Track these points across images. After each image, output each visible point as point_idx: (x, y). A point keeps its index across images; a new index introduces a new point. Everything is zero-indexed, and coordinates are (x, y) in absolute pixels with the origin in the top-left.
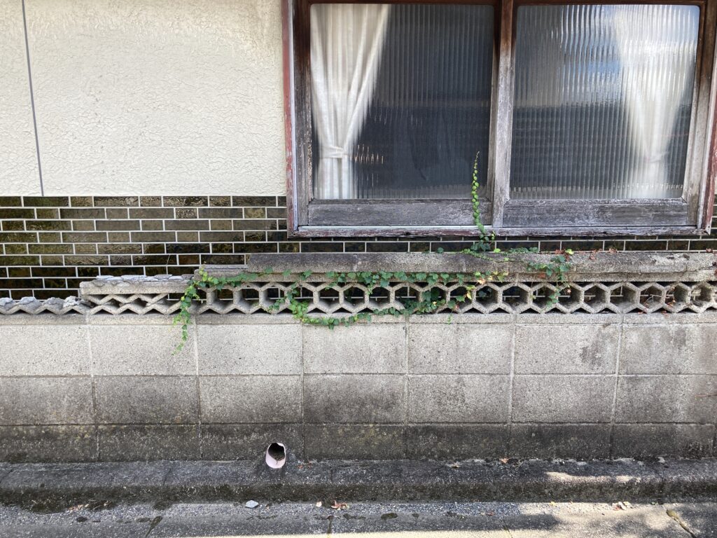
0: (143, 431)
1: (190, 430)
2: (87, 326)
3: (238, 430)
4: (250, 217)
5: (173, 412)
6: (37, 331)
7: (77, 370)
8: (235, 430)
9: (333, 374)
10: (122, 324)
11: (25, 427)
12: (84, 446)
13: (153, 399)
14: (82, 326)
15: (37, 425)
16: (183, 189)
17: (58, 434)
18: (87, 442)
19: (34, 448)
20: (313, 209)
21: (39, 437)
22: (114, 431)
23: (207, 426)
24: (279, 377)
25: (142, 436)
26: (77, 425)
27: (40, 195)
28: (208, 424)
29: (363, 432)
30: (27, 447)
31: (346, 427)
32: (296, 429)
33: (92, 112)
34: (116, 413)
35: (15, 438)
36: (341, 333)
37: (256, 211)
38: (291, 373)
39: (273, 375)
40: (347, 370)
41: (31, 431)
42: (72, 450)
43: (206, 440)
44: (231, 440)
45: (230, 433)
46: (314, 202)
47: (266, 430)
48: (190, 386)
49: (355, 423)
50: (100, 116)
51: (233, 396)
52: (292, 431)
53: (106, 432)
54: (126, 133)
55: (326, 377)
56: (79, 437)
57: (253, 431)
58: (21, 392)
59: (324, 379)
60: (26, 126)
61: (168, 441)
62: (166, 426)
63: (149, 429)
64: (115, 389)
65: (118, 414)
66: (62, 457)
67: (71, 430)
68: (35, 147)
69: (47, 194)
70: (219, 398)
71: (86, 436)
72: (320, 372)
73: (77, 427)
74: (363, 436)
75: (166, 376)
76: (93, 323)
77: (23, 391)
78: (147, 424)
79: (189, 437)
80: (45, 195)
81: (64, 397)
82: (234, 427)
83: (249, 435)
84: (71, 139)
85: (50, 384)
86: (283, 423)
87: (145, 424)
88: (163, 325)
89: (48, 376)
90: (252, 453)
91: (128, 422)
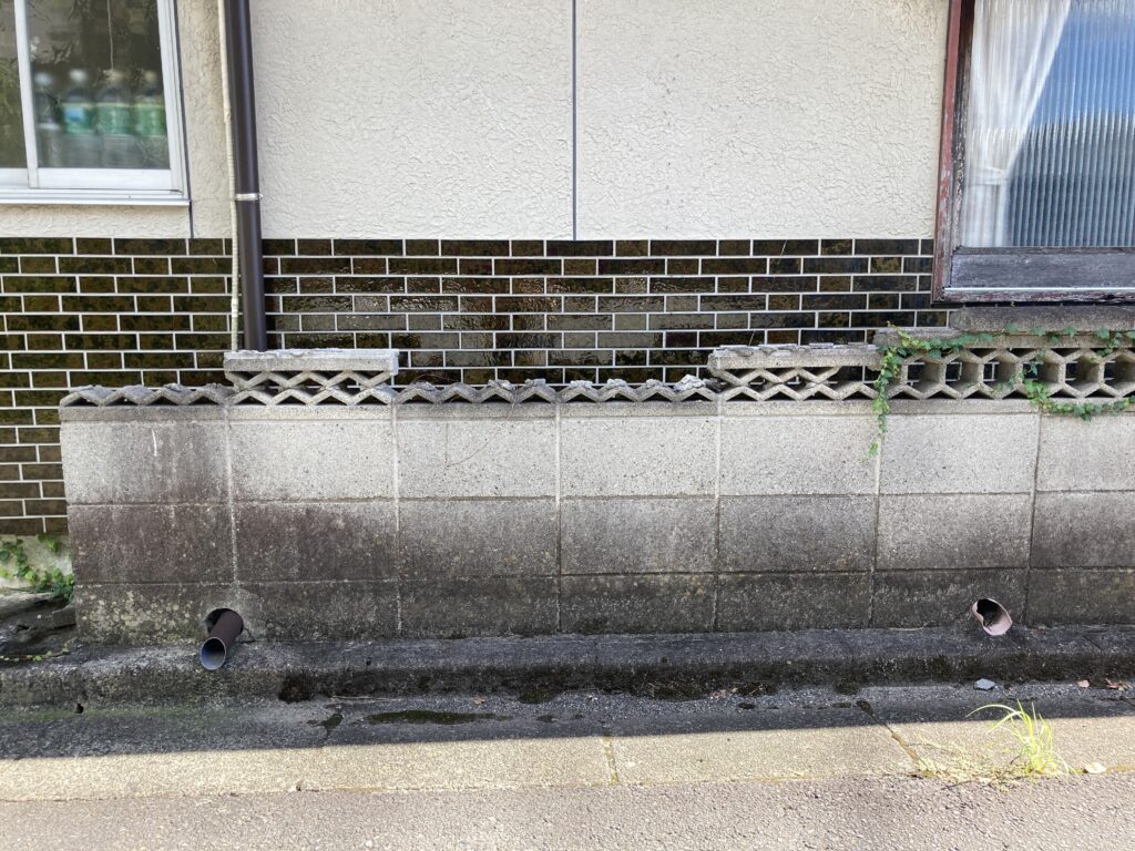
0: (785, 581)
1: (857, 580)
2: (718, 419)
3: (929, 580)
4: (878, 271)
5: (836, 552)
6: (643, 425)
7: (697, 486)
8: (926, 579)
9: (1080, 491)
10: (771, 415)
11: (609, 577)
12: (695, 606)
13: (808, 532)
14: (711, 418)
15: (625, 574)
16: (781, 229)
17: (657, 588)
18: (700, 601)
19: (619, 610)
20: (959, 262)
21: (628, 592)
22: (741, 584)
23: (884, 575)
24: (999, 496)
25: (783, 591)
26: (688, 573)
27: (570, 238)
28: (885, 571)
29: (1117, 580)
30: (610, 609)
31: (1093, 573)
32: (1018, 577)
33: (659, 110)
34: (748, 554)
35: (592, 594)
36: (1101, 428)
37: (888, 262)
38: (1018, 490)
39: (990, 494)
40: (1102, 485)
41: (617, 583)
42: (676, 613)
43: (881, 596)
44: (918, 596)
45: (918, 585)
46: (959, 252)
47: (971, 579)
48: (865, 511)
49: (1107, 567)
50: (669, 116)
51: (928, 527)
52: (1010, 580)
53: (730, 584)
54: (706, 143)
55: (1069, 496)
56: (688, 593)
57: (952, 581)
58: (610, 522)
59: (1066, 500)
60: (560, 131)
61: (823, 598)
62: (823, 575)
63: (795, 580)
64: (751, 516)
65: (751, 556)
66: (659, 625)
67: (677, 582)
68: (571, 165)
69: (582, 237)
70: (907, 529)
71: (699, 591)
72: (1059, 489)
73: (687, 577)
74: (1117, 587)
75: (829, 496)
76: (728, 412)
77: (612, 521)
78: (793, 572)
79: (854, 592)
80: (578, 239)
81: (672, 529)
82: (925, 575)
83: (944, 587)
84: (624, 151)
85: (653, 509)
86: (998, 568)
87: (789, 572)
88: (836, 415)
89: (651, 497)
90: (947, 615)
91: (765, 569)
